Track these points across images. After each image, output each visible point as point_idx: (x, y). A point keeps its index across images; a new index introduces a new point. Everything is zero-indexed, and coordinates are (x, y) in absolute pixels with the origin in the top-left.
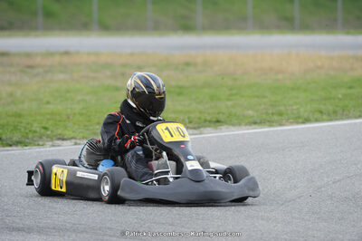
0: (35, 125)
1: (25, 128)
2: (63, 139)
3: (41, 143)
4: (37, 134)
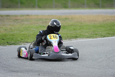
0: (19, 38)
1: (15, 39)
2: (27, 43)
3: (20, 44)
4: (19, 41)
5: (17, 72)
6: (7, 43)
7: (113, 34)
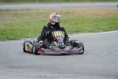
0: (19, 33)
1: (15, 34)
2: (28, 38)
3: (20, 39)
4: (19, 36)
5: (17, 68)
6: (7, 38)
7: (116, 28)
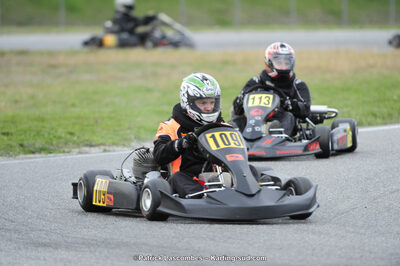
0: (60, 130)
1: (49, 134)
2: (91, 146)
3: (66, 150)
4: (63, 140)
5: (56, 246)
7: (390, 116)
